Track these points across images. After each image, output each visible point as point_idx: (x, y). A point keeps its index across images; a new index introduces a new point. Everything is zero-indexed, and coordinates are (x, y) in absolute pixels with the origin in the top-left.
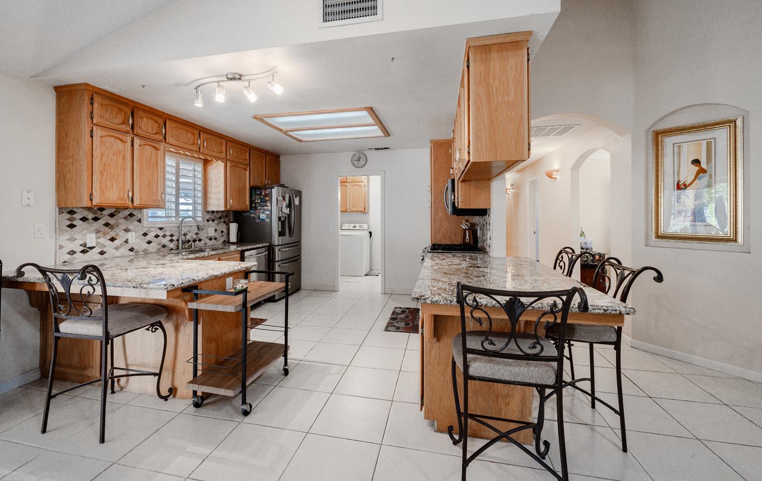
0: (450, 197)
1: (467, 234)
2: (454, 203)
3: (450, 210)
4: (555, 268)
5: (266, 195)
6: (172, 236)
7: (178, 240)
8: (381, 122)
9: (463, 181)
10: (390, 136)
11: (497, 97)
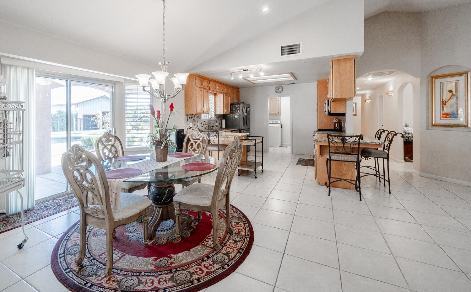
0: (327, 108)
1: (337, 124)
2: (329, 110)
3: (327, 113)
4: (375, 138)
5: (237, 107)
6: (207, 124)
7: (209, 126)
8: (294, 76)
9: (332, 101)
10: (296, 79)
11: (343, 76)
